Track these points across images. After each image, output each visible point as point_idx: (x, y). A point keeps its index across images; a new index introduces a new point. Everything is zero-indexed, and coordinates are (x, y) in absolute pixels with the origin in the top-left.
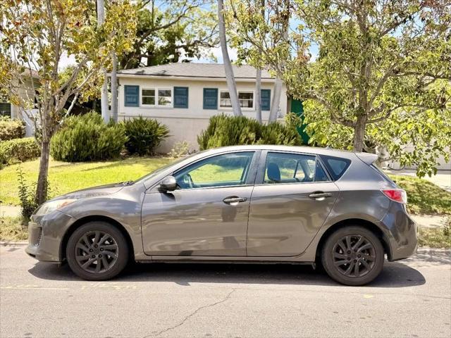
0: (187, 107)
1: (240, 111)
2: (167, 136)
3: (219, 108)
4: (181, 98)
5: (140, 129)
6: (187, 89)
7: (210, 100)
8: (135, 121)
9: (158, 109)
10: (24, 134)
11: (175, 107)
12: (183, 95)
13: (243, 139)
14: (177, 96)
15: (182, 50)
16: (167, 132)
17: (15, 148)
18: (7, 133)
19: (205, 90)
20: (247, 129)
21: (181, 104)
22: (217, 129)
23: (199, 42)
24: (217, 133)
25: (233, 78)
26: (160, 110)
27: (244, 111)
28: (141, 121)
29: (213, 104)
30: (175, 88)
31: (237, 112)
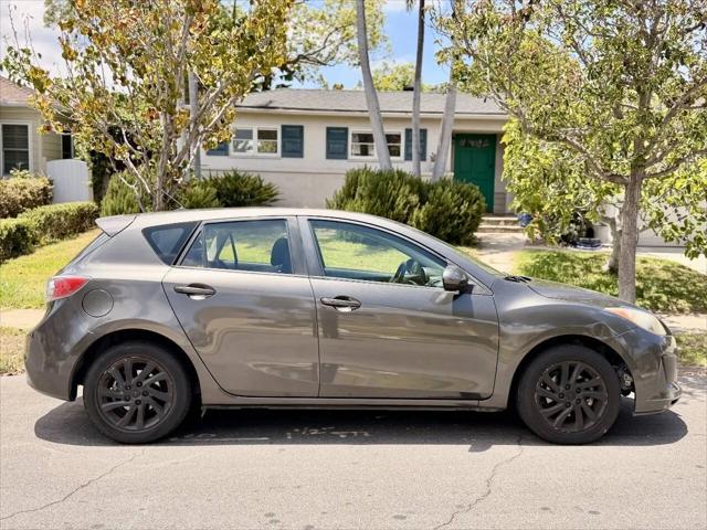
0: (302, 156)
1: (390, 162)
2: (275, 200)
3: (350, 157)
4: (292, 141)
5: (236, 190)
6: (301, 128)
7: (337, 146)
8: (226, 178)
9: (258, 158)
10: (51, 198)
11: (283, 156)
12: (296, 137)
13: (402, 204)
14: (286, 140)
15: (275, 70)
16: (276, 194)
17: (49, 220)
18: (29, 196)
19: (329, 129)
20: (408, 189)
21: (294, 151)
22: (359, 190)
23: (305, 57)
24: (361, 196)
25: (379, 112)
26: (259, 161)
27: (395, 162)
28: (237, 177)
29: (341, 151)
30: (284, 127)
31: (385, 163)
